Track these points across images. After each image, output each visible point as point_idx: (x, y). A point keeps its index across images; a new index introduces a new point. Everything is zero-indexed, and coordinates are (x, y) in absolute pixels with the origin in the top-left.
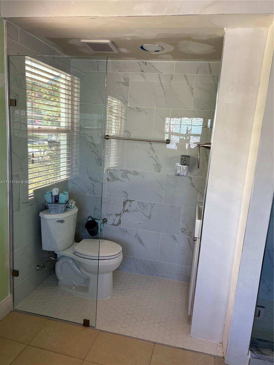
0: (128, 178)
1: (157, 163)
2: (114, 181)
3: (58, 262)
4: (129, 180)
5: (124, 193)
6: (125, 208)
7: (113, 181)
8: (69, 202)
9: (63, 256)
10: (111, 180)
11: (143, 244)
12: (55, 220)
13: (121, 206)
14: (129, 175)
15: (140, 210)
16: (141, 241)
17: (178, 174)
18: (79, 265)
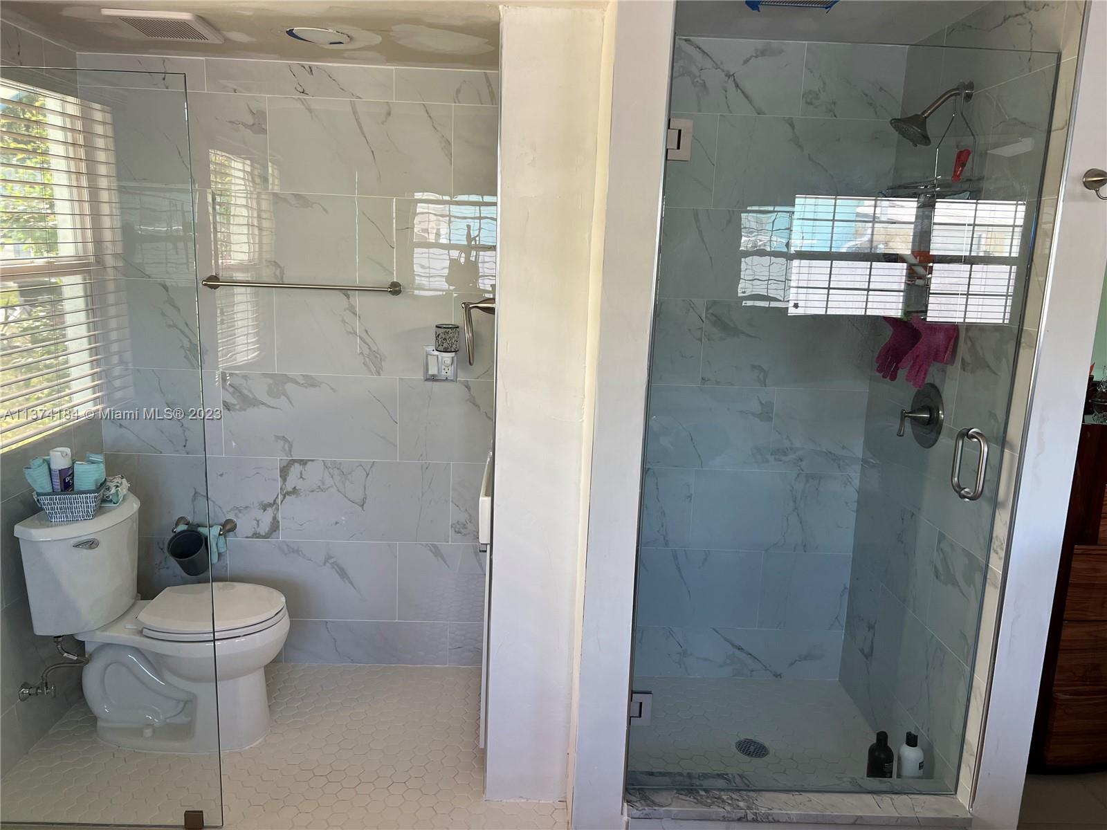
0: (288, 397)
1: (370, 349)
2: (245, 410)
3: (89, 664)
4: (291, 403)
5: (281, 443)
6: (287, 483)
7: (242, 409)
8: (108, 483)
9: (105, 646)
10: (238, 407)
11: (348, 579)
12: (68, 541)
13: (274, 480)
14: (290, 387)
15: (332, 486)
16: (343, 574)
17: (433, 375)
18: (157, 663)
